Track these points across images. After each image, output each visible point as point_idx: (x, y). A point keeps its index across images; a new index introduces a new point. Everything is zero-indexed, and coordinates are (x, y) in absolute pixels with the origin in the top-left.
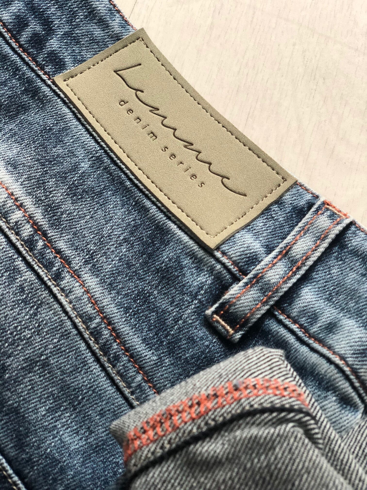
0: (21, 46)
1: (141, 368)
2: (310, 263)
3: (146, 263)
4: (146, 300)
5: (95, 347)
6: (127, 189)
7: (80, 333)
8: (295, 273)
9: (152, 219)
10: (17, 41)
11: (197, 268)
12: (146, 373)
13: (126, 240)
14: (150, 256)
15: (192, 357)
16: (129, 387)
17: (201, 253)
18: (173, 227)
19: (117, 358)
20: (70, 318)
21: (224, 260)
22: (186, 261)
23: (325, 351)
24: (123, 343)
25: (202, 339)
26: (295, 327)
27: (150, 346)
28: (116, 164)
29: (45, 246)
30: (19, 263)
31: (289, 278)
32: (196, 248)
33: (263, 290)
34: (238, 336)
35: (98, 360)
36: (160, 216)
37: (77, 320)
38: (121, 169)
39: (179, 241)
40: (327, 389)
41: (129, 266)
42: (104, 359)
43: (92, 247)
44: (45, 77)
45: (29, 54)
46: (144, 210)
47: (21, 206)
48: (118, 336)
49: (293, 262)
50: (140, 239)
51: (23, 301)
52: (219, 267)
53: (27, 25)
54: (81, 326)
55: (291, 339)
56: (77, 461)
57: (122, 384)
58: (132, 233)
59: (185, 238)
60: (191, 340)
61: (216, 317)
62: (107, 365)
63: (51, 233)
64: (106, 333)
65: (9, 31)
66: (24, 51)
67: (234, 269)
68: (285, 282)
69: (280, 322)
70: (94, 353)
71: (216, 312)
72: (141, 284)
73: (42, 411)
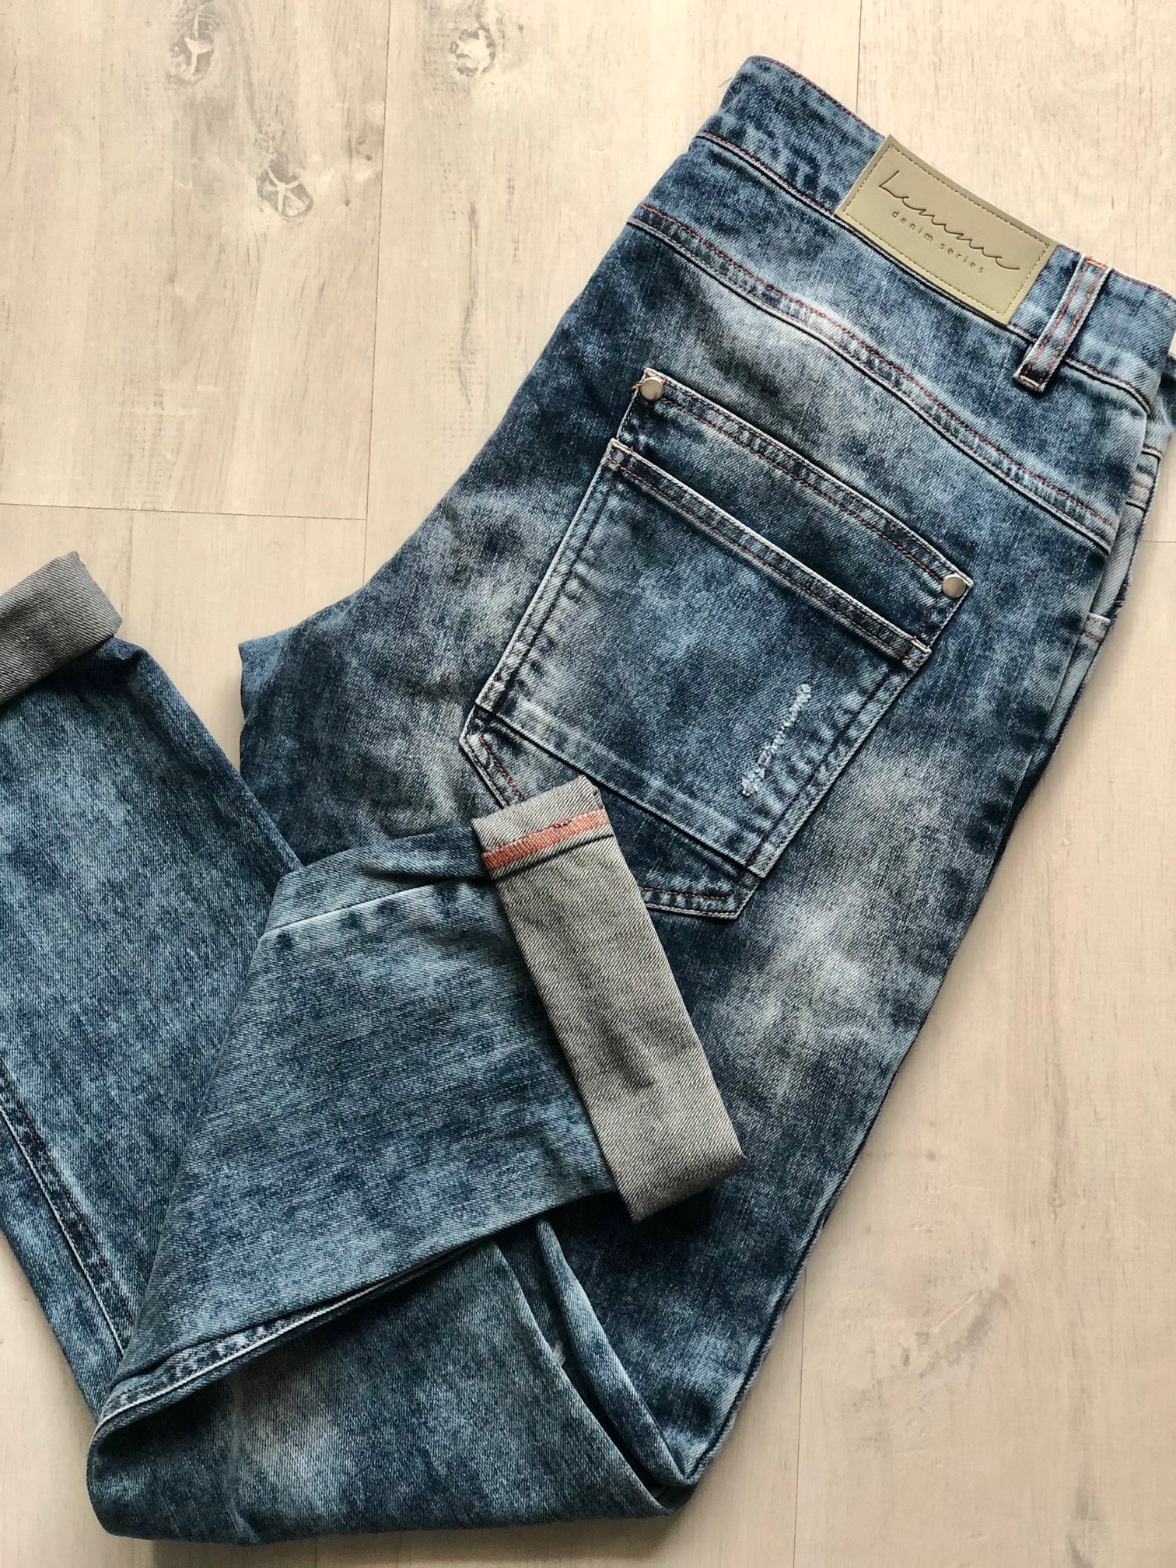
0: (799, 191)
1: (976, 433)
2: (1085, 315)
3: (956, 350)
4: (965, 380)
5: (939, 428)
6: (922, 292)
7: (926, 421)
8: (1075, 326)
9: (950, 312)
10: (794, 188)
11: (997, 342)
12: (980, 436)
13: (935, 337)
14: (957, 343)
15: (1012, 413)
16: (972, 449)
17: (997, 330)
18: (969, 314)
19: (957, 431)
20: (916, 412)
21: (1017, 330)
22: (987, 340)
23: (1113, 381)
24: (958, 419)
25: (1015, 397)
26: (1085, 368)
27: (978, 415)
28: (907, 273)
29: (881, 362)
30: (868, 381)
31: (1072, 332)
32: (991, 326)
33: (1054, 347)
34: (1043, 387)
35: (944, 437)
36: (956, 308)
37: (922, 412)
38: (913, 276)
39: (977, 325)
40: (1121, 408)
41: (944, 357)
42: (947, 435)
43: (913, 352)
44: (827, 214)
45: (807, 196)
46: (941, 306)
47: (853, 337)
48: (953, 415)
49: (1072, 317)
50: (945, 332)
51: (881, 409)
52: (1014, 337)
53: (797, 169)
54: (925, 416)
55: (1084, 378)
56: (950, 509)
57: (966, 449)
58: (937, 329)
59: (981, 321)
60: (1008, 401)
61: (1023, 377)
62: (951, 438)
63: (881, 350)
64: (944, 415)
65: (785, 180)
66: (803, 194)
67: (1026, 336)
68: (1070, 335)
69: (1072, 367)
70: (939, 432)
71: (1021, 374)
72: (957, 369)
73: (917, 482)
